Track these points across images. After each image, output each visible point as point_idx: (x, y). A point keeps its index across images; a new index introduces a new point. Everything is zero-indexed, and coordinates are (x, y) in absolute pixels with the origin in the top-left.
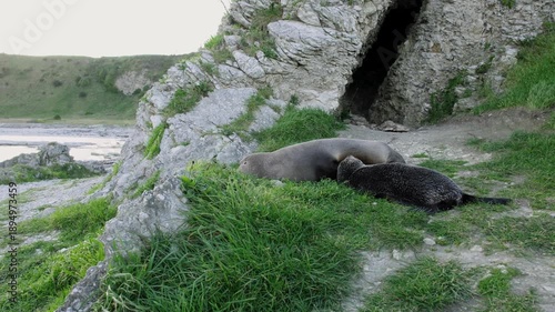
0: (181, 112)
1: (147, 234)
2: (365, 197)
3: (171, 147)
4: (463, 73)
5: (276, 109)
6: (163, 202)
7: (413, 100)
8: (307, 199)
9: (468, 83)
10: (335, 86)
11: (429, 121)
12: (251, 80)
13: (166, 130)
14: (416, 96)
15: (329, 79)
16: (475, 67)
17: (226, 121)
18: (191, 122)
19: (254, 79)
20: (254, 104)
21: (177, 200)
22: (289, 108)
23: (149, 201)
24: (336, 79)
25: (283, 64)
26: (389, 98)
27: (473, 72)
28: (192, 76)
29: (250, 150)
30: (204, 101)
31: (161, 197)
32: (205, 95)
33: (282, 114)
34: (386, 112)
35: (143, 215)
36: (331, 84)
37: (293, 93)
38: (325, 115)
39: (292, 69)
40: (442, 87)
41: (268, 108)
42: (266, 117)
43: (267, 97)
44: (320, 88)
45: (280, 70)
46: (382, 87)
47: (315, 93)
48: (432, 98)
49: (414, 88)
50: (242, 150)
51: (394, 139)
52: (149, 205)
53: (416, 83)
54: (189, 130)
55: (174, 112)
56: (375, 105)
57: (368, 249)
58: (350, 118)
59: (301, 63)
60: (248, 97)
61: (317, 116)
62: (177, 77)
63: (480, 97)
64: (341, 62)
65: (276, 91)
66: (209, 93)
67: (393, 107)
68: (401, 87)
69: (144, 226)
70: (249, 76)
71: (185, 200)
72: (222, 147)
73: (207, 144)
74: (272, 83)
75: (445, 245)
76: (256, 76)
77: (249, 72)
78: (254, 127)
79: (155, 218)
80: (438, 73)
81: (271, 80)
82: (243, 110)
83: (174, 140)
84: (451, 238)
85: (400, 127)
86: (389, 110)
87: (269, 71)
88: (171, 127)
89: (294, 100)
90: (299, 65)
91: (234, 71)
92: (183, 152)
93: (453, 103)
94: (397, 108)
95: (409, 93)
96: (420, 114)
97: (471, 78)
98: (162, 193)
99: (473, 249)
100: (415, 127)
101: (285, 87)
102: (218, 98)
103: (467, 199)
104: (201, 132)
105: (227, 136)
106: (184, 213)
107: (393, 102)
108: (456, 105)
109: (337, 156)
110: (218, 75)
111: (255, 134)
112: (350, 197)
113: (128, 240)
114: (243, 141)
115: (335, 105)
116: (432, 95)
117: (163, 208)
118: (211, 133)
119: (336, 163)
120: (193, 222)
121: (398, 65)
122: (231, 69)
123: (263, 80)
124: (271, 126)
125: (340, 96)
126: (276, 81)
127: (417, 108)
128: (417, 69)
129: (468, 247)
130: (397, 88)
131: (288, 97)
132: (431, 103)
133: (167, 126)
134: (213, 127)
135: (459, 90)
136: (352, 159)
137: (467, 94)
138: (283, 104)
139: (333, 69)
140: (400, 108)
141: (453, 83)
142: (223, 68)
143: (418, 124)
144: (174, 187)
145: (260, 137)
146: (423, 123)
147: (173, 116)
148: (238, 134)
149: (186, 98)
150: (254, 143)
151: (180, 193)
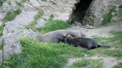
0: (9, 20)
1: (11, 54)
2: (72, 46)
3: (7, 33)
4: (114, 7)
5: (45, 20)
6: (15, 46)
7: (97, 17)
8: (55, 47)
9: (116, 11)
10: (67, 11)
11: (103, 25)
12: (36, 9)
13: (4, 27)
14: (98, 15)
15: (65, 9)
16: (119, 5)
17: (27, 24)
18: (14, 24)
19: (37, 8)
20: (37, 18)
21: (19, 45)
22: (50, 19)
23: (12, 46)
24: (68, 8)
25: (48, 3)
26: (89, 16)
27: (118, 7)
28: (13, 7)
29: (36, 34)
30: (18, 16)
31: (15, 45)
32: (18, 14)
33: (47, 21)
34: (88, 21)
35: (10, 49)
36: (66, 10)
37: (51, 14)
38: (63, 22)
39: (51, 5)
40: (108, 12)
41: (42, 19)
42: (41, 23)
43: (42, 15)
44: (62, 12)
45: (47, 5)
46: (87, 11)
47: (60, 14)
48: (104, 16)
49: (98, 12)
50: (33, 34)
51: (87, 31)
52: (12, 47)
53: (99, 10)
54: (13, 27)
55: (7, 20)
56: (84, 18)
57: (70, 58)
58: (74, 23)
59: (55, 3)
60: (35, 15)
61: (60, 22)
62: (7, 7)
63: (119, 16)
64: (70, 3)
65: (45, 13)
66: (20, 13)
67: (91, 19)
68: (94, 12)
69: (11, 52)
70: (35, 7)
71: (21, 46)
72: (26, 33)
73: (21, 32)
74: (44, 10)
75: (90, 56)
76: (37, 7)
77: (35, 6)
78: (37, 26)
79: (14, 50)
80: (106, 7)
81: (43, 9)
82: (33, 20)
83: (8, 31)
84: (91, 55)
85: (91, 27)
86: (89, 20)
87: (43, 5)
88: (7, 26)
89: (52, 16)
90: (54, 3)
91: (29, 5)
92: (12, 35)
93: (111, 18)
94: (92, 20)
95: (96, 14)
96: (100, 22)
97: (117, 9)
98: (15, 43)
99: (96, 57)
100: (97, 27)
101: (48, 11)
102: (23, 15)
103: (99, 46)
104: (18, 28)
105: (28, 29)
106: (21, 49)
107: (91, 17)
108: (111, 19)
109: (65, 35)
110: (23, 7)
111: (37, 29)
112: (67, 46)
113: (7, 55)
114: (34, 31)
115: (67, 18)
116: (104, 15)
117: (15, 47)
118: (21, 28)
119: (64, 37)
120: (24, 51)
121: (93, 3)
122: (28, 4)
123: (40, 9)
124: (43, 26)
125: (69, 15)
126: (45, 9)
127: (99, 20)
128: (99, 5)
129: (95, 56)
130: (92, 12)
131: (50, 15)
132: (104, 18)
133: (5, 26)
134: (22, 26)
135: (113, 13)
136: (69, 36)
137: (116, 15)
138: (48, 18)
139: (67, 5)
140: (93, 20)
141: (111, 11)
142: (25, 4)
143: (99, 26)
144: (18, 42)
145: (39, 30)
146: (101, 25)
147: (7, 22)
148: (32, 29)
149: (11, 15)
150: (37, 32)
151: (20, 44)
